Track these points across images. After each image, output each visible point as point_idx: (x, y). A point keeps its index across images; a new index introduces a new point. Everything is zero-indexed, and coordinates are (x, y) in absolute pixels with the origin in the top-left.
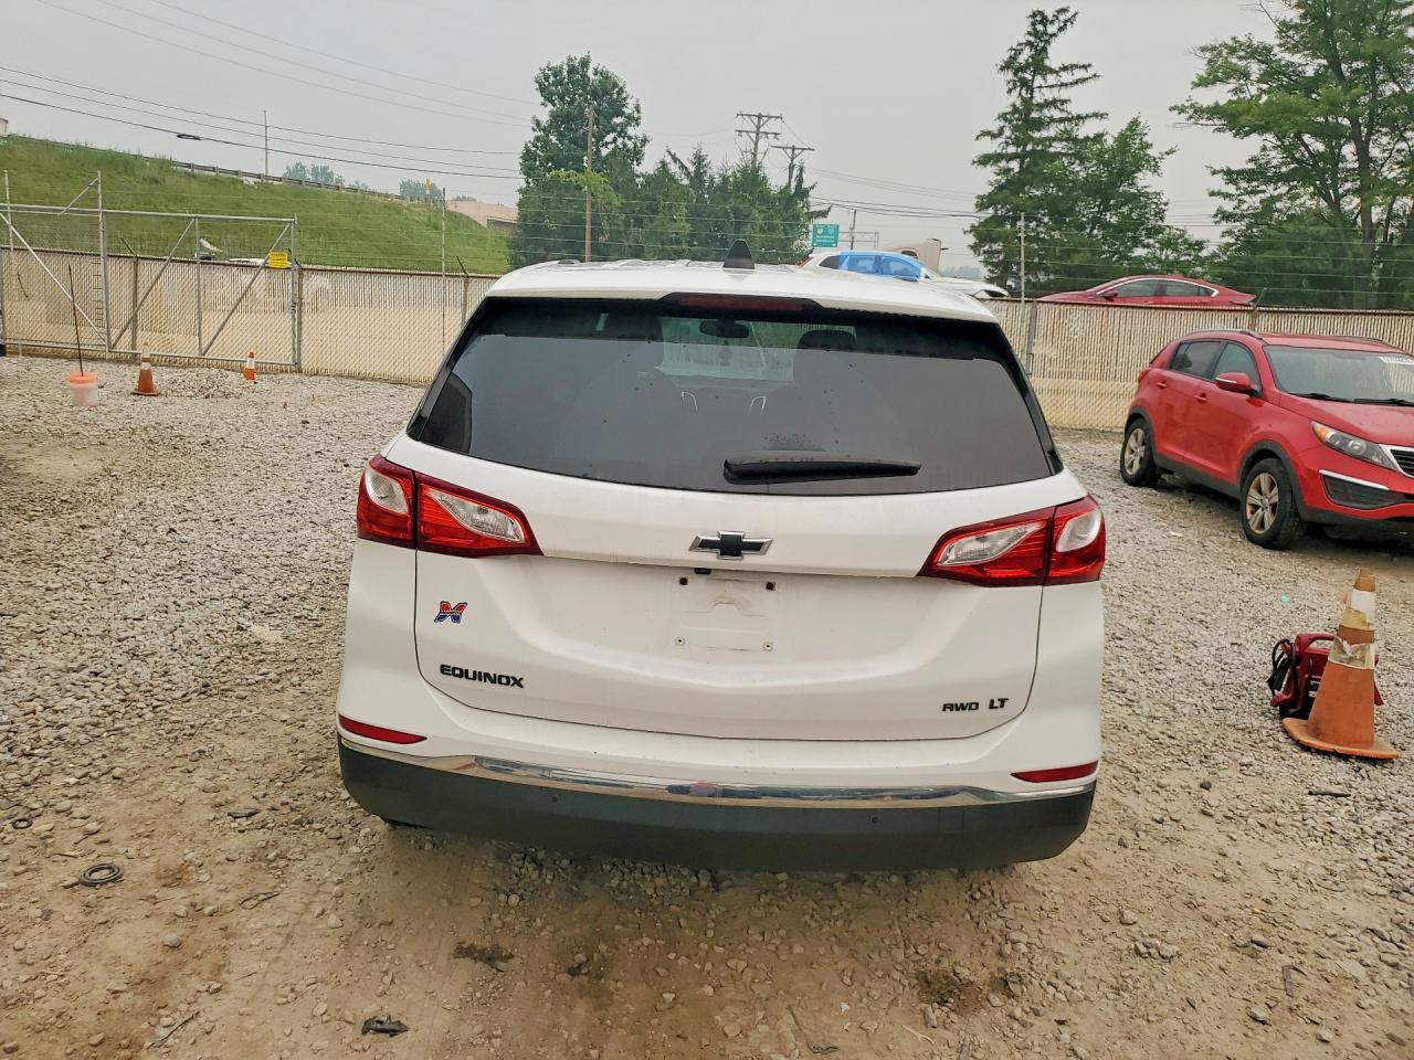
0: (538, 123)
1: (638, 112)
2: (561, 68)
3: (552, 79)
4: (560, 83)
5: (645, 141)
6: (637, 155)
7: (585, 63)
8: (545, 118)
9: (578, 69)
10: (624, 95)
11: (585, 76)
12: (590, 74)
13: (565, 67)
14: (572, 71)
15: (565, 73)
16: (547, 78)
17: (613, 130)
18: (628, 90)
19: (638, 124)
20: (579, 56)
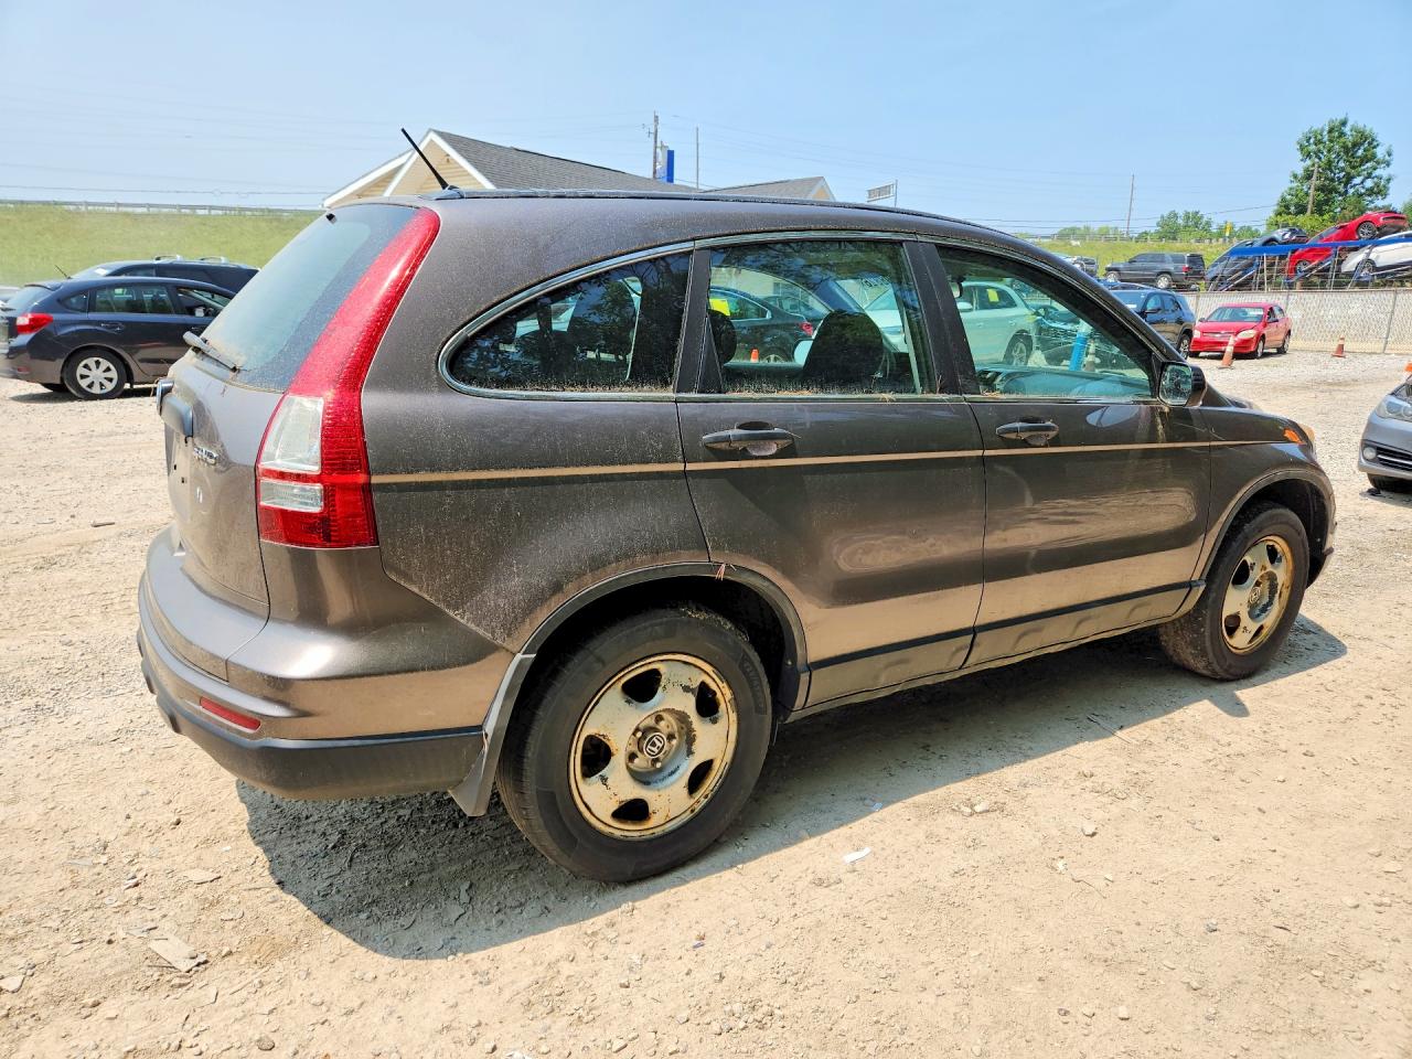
0: (1295, 176)
1: (1390, 155)
2: (1323, 130)
3: (1312, 141)
4: (1319, 142)
5: (1389, 180)
6: (1379, 191)
7: (1344, 123)
8: (1300, 172)
9: (1337, 130)
10: (1375, 143)
11: (1342, 134)
12: (1347, 130)
13: (1327, 128)
14: (1330, 131)
15: (1325, 133)
16: (1308, 141)
17: (1359, 175)
18: (1380, 139)
19: (1388, 165)
20: (1341, 117)
